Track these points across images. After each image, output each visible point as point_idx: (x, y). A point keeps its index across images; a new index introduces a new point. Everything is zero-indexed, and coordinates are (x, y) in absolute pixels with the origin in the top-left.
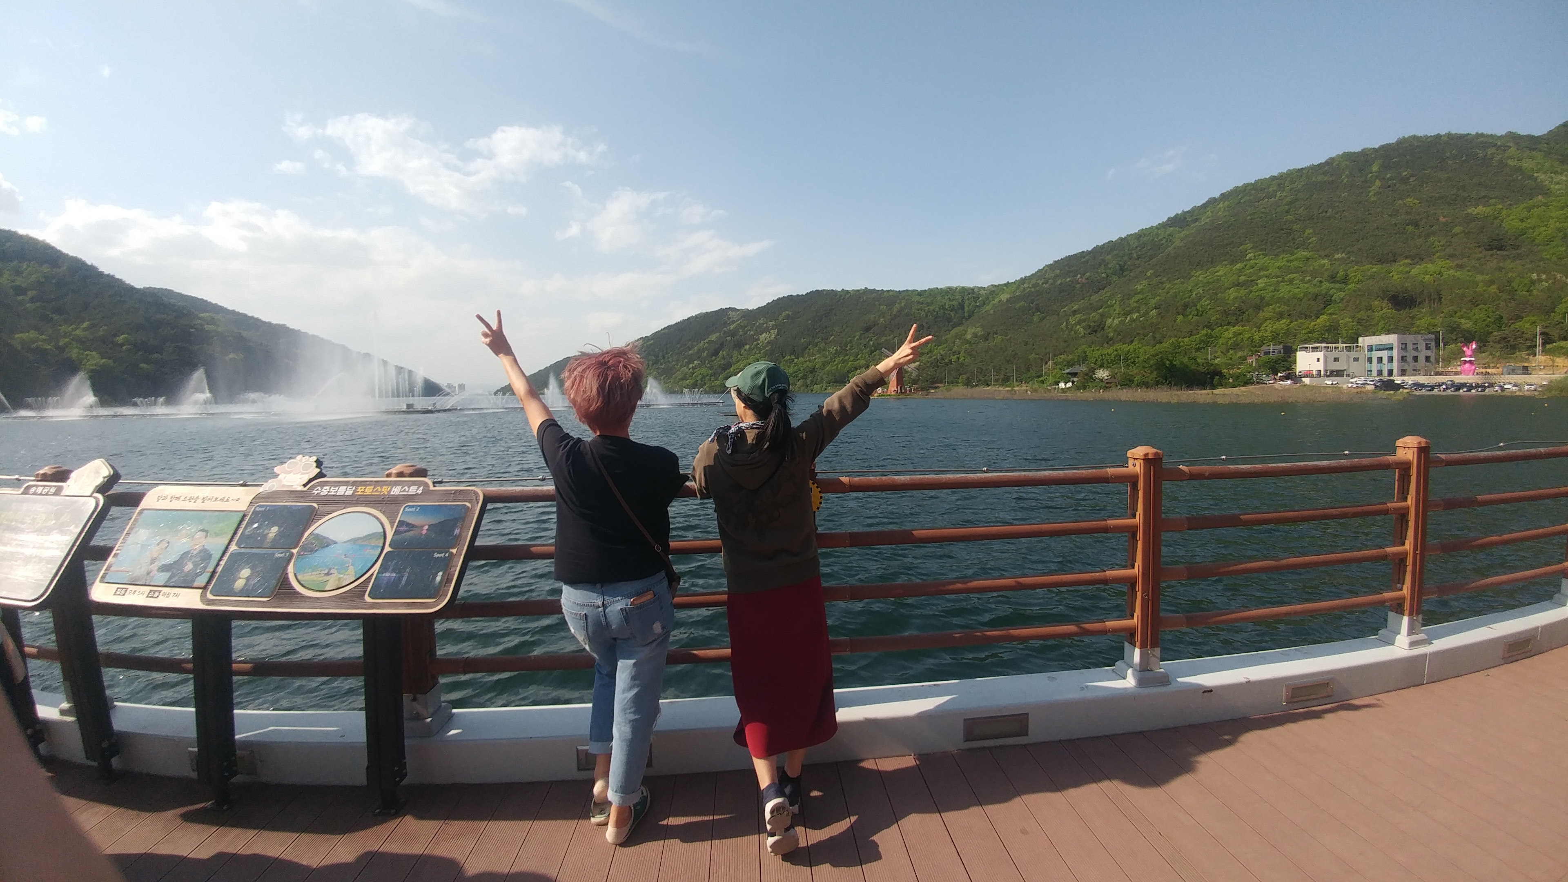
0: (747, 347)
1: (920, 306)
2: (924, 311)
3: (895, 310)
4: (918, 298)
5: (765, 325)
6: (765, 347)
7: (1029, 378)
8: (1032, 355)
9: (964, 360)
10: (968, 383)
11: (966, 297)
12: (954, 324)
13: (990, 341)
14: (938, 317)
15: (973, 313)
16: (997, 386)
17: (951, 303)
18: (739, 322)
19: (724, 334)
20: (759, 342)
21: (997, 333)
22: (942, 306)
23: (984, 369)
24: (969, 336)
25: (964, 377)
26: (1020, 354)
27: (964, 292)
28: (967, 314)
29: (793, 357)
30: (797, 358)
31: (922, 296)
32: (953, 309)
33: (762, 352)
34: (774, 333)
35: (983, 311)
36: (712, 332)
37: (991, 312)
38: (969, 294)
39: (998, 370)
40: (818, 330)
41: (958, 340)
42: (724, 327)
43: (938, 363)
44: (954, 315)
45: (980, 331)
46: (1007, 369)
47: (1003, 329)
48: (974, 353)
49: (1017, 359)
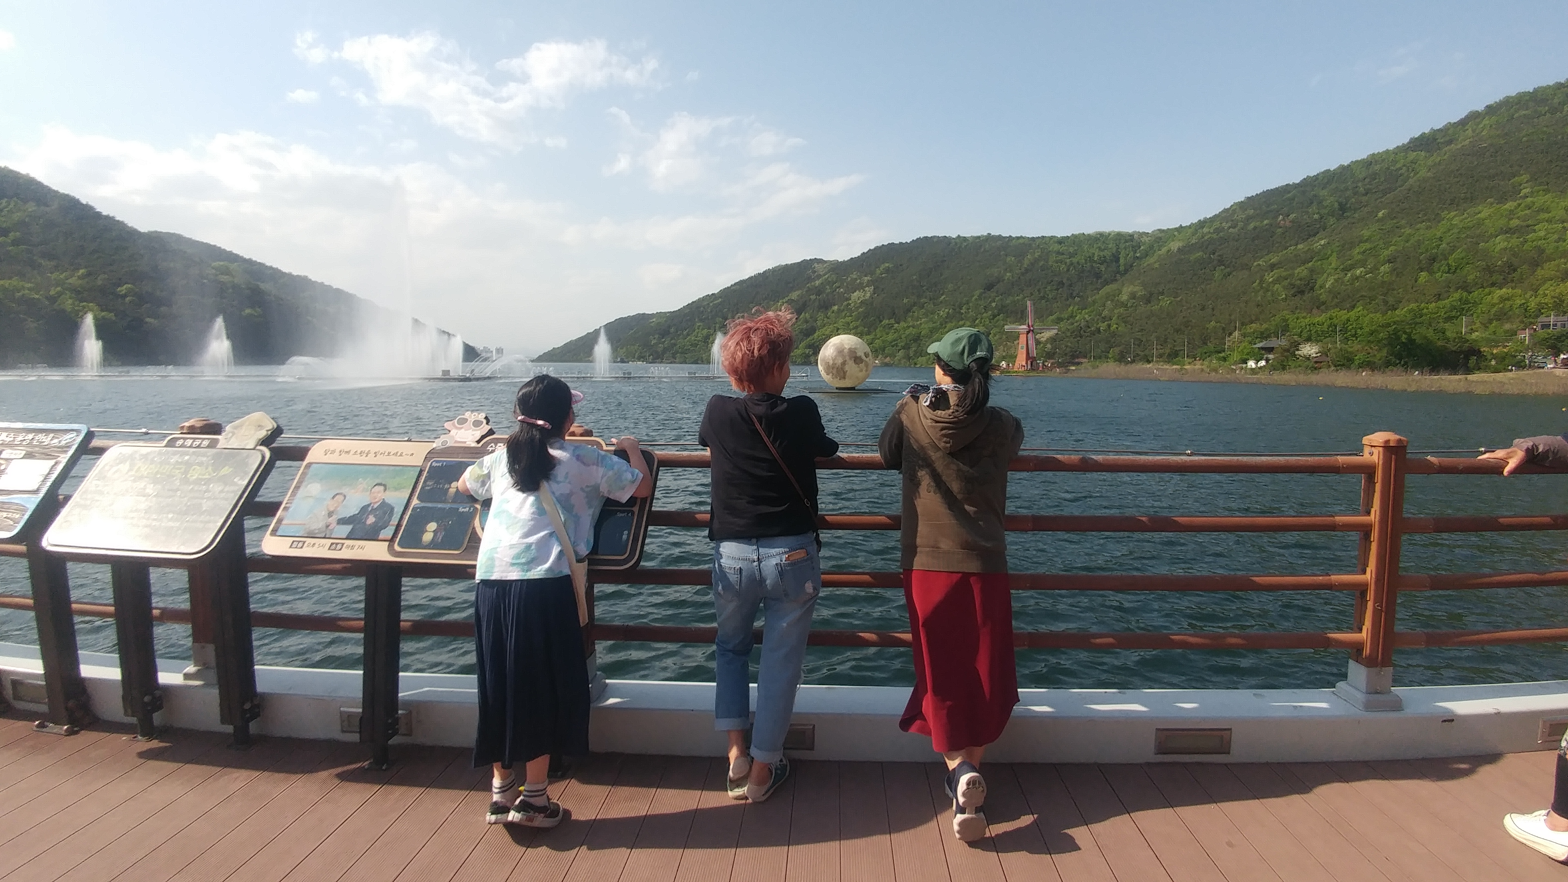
0: (835, 308)
1: (1060, 257)
2: (1066, 263)
3: (1026, 262)
4: (1056, 247)
5: (859, 281)
6: (858, 308)
7: (1206, 353)
8: (1212, 323)
9: (1117, 328)
10: (1121, 359)
11: (1122, 246)
12: (1105, 281)
13: (1152, 304)
14: (1083, 271)
15: (1131, 266)
16: (1161, 363)
17: (1102, 254)
18: (826, 276)
19: (807, 291)
20: (850, 302)
21: (1162, 293)
22: (1089, 257)
23: (1144, 340)
24: (1124, 297)
25: (1117, 350)
26: (1194, 321)
27: (1120, 239)
28: (1122, 268)
29: (892, 321)
30: (898, 323)
31: (1063, 245)
32: (1105, 261)
33: (853, 314)
34: (869, 290)
35: (1145, 265)
36: (792, 289)
37: (1157, 265)
38: (1126, 241)
39: (1164, 342)
40: (925, 288)
41: (1109, 302)
42: (806, 284)
43: (1082, 331)
44: (1106, 269)
45: (1139, 291)
46: (1175, 341)
47: (1169, 289)
48: (1131, 319)
49: (1190, 328)
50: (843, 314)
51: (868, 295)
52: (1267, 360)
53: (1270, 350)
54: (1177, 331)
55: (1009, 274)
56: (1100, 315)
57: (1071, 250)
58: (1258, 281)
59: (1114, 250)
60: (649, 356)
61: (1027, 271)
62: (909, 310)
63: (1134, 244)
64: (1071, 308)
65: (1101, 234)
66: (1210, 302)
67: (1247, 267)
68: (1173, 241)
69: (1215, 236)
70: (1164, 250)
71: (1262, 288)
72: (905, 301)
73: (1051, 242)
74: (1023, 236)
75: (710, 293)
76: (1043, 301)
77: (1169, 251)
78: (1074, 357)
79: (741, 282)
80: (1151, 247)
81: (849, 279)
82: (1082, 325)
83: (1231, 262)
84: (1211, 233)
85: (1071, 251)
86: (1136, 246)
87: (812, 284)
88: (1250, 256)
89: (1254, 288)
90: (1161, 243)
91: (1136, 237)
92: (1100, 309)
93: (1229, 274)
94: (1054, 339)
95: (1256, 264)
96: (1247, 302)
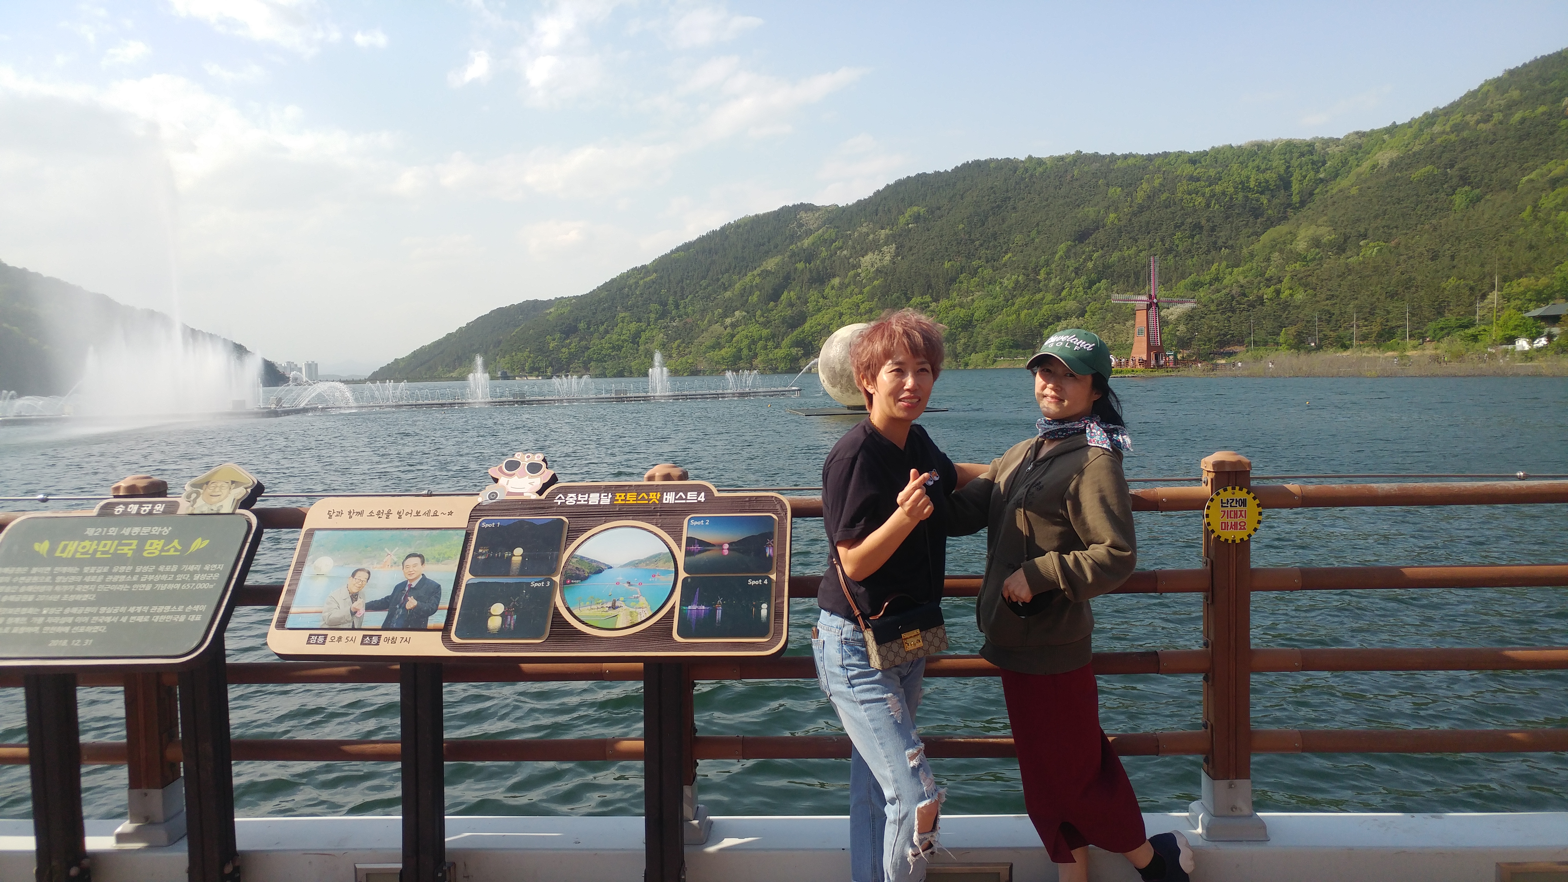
0: (836, 281)
1: (1193, 185)
2: (1203, 195)
3: (1140, 196)
4: (1189, 169)
5: (871, 237)
6: (871, 280)
7: (1442, 329)
8: (1450, 280)
9: (1291, 295)
10: (1299, 344)
11: (1295, 163)
12: (1268, 219)
13: (1349, 253)
14: (1231, 207)
15: (1311, 194)
16: (1366, 349)
17: (1261, 177)
18: (821, 231)
19: (791, 257)
20: (860, 271)
21: (1365, 236)
22: (1242, 183)
23: (1337, 312)
24: (1301, 245)
25: (1292, 330)
26: (1420, 278)
27: (1291, 152)
28: (1296, 199)
29: (928, 298)
30: (936, 300)
31: (1198, 165)
32: (1267, 188)
33: (866, 290)
34: (889, 250)
35: (1334, 191)
36: (767, 254)
37: (1354, 191)
38: (1302, 155)
39: (1368, 315)
40: (977, 243)
41: (1277, 254)
42: (788, 245)
43: (1234, 303)
44: (1269, 201)
45: (1327, 234)
46: (1388, 312)
47: (1377, 228)
48: (1313, 280)
49: (1413, 289)
50: (849, 290)
51: (888, 258)
52: (1550, 337)
53: (1554, 320)
54: (1392, 296)
55: (1112, 216)
56: (1262, 275)
57: (1212, 172)
58: (1529, 208)
59: (1282, 170)
60: (547, 367)
61: (1141, 209)
62: (953, 280)
63: (1315, 158)
64: (1216, 265)
65: (1260, 146)
66: (1447, 246)
67: (1508, 185)
68: (1381, 149)
69: (1453, 137)
70: (1366, 165)
71: (1536, 218)
72: (947, 265)
73: (1179, 161)
74: (1134, 153)
75: (639, 265)
76: (1170, 257)
77: (1374, 167)
78: (1222, 344)
79: (687, 247)
80: (1345, 163)
81: (857, 234)
82: (1234, 292)
83: (1482, 179)
84: (1448, 134)
85: (1213, 174)
86: (1318, 162)
87: (799, 244)
88: (1515, 166)
89: (1522, 220)
90: (1360, 155)
91: (1318, 146)
92: (1263, 265)
93: (1479, 199)
94: (1189, 317)
95: (1525, 179)
96: (1511, 243)
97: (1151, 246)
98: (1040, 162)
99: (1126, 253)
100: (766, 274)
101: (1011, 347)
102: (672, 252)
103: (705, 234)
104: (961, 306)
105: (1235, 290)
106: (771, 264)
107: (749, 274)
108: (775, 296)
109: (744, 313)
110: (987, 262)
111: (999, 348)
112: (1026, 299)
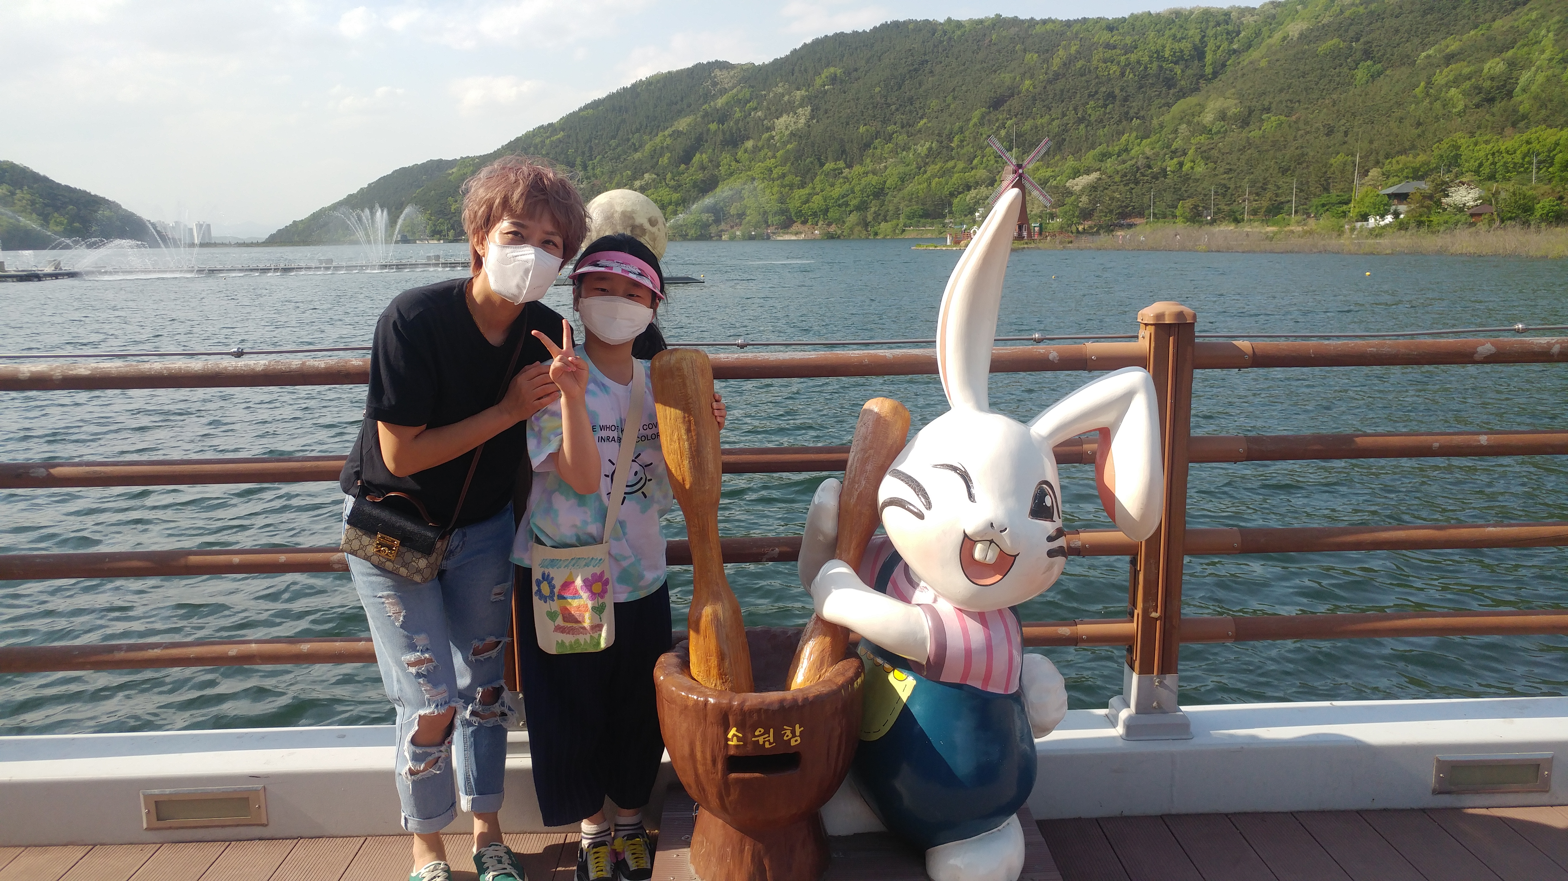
0: (749, 144)
1: (1110, 53)
2: (1118, 63)
3: (1056, 63)
4: (1106, 36)
5: (786, 98)
6: (785, 144)
7: (1323, 205)
8: (1339, 156)
9: (1192, 168)
10: (1195, 217)
11: (1210, 32)
12: (1181, 90)
13: (1252, 127)
14: (1145, 77)
15: (1224, 65)
16: (1256, 224)
17: (1176, 46)
18: (735, 90)
19: (703, 117)
20: (774, 133)
21: (1268, 110)
22: (1157, 52)
23: (1232, 186)
24: (1208, 118)
25: (1189, 203)
26: (1311, 154)
27: (1207, 21)
28: (1208, 70)
29: (841, 164)
30: (850, 166)
31: (1115, 32)
32: (1182, 58)
33: (778, 154)
34: (805, 112)
35: (1245, 63)
36: (680, 113)
37: (1263, 63)
38: (1218, 24)
39: (1260, 190)
40: (893, 107)
41: (1185, 126)
42: (703, 104)
43: (1138, 175)
44: (1183, 71)
45: (1233, 107)
46: (1279, 188)
47: (1281, 102)
48: (1215, 153)
49: (1305, 165)
50: (762, 153)
51: (802, 121)
54: (1284, 171)
55: (1027, 82)
56: (1169, 146)
57: (1128, 40)
58: (1422, 84)
59: (1197, 40)
60: (448, 230)
61: (1057, 76)
62: (867, 146)
63: (1230, 28)
64: (1126, 136)
65: (1178, 13)
66: (1343, 121)
67: (1408, 60)
68: (1293, 20)
69: (1361, 9)
70: (1278, 36)
71: (1428, 94)
72: (862, 129)
73: (1097, 28)
74: (1053, 18)
75: (546, 123)
76: (1082, 126)
77: (1284, 38)
78: (1123, 215)
79: (596, 104)
80: (1258, 34)
81: (771, 95)
82: (1139, 163)
83: (1384, 55)
84: (1357, 6)
85: (1129, 42)
86: (1233, 32)
87: (712, 104)
88: (1417, 41)
89: (1415, 97)
90: (1273, 26)
91: (1234, 15)
92: (1170, 137)
93: (1379, 74)
94: (1093, 188)
95: (1424, 54)
96: (1401, 120)
97: (1064, 115)
98: (959, 25)
99: (1039, 121)
100: (677, 134)
101: (921, 217)
102: (581, 110)
103: (615, 91)
104: (874, 173)
105: (1141, 162)
106: (683, 124)
107: (660, 134)
108: (686, 158)
109: (654, 176)
110: (902, 127)
111: (909, 218)
112: (938, 167)
